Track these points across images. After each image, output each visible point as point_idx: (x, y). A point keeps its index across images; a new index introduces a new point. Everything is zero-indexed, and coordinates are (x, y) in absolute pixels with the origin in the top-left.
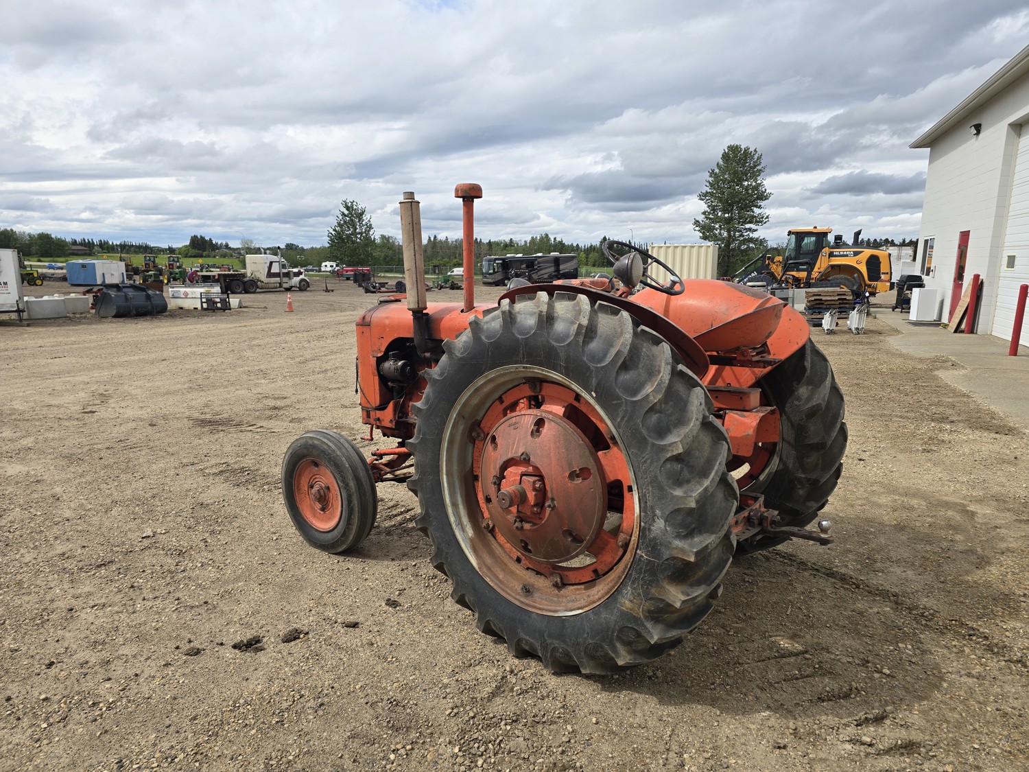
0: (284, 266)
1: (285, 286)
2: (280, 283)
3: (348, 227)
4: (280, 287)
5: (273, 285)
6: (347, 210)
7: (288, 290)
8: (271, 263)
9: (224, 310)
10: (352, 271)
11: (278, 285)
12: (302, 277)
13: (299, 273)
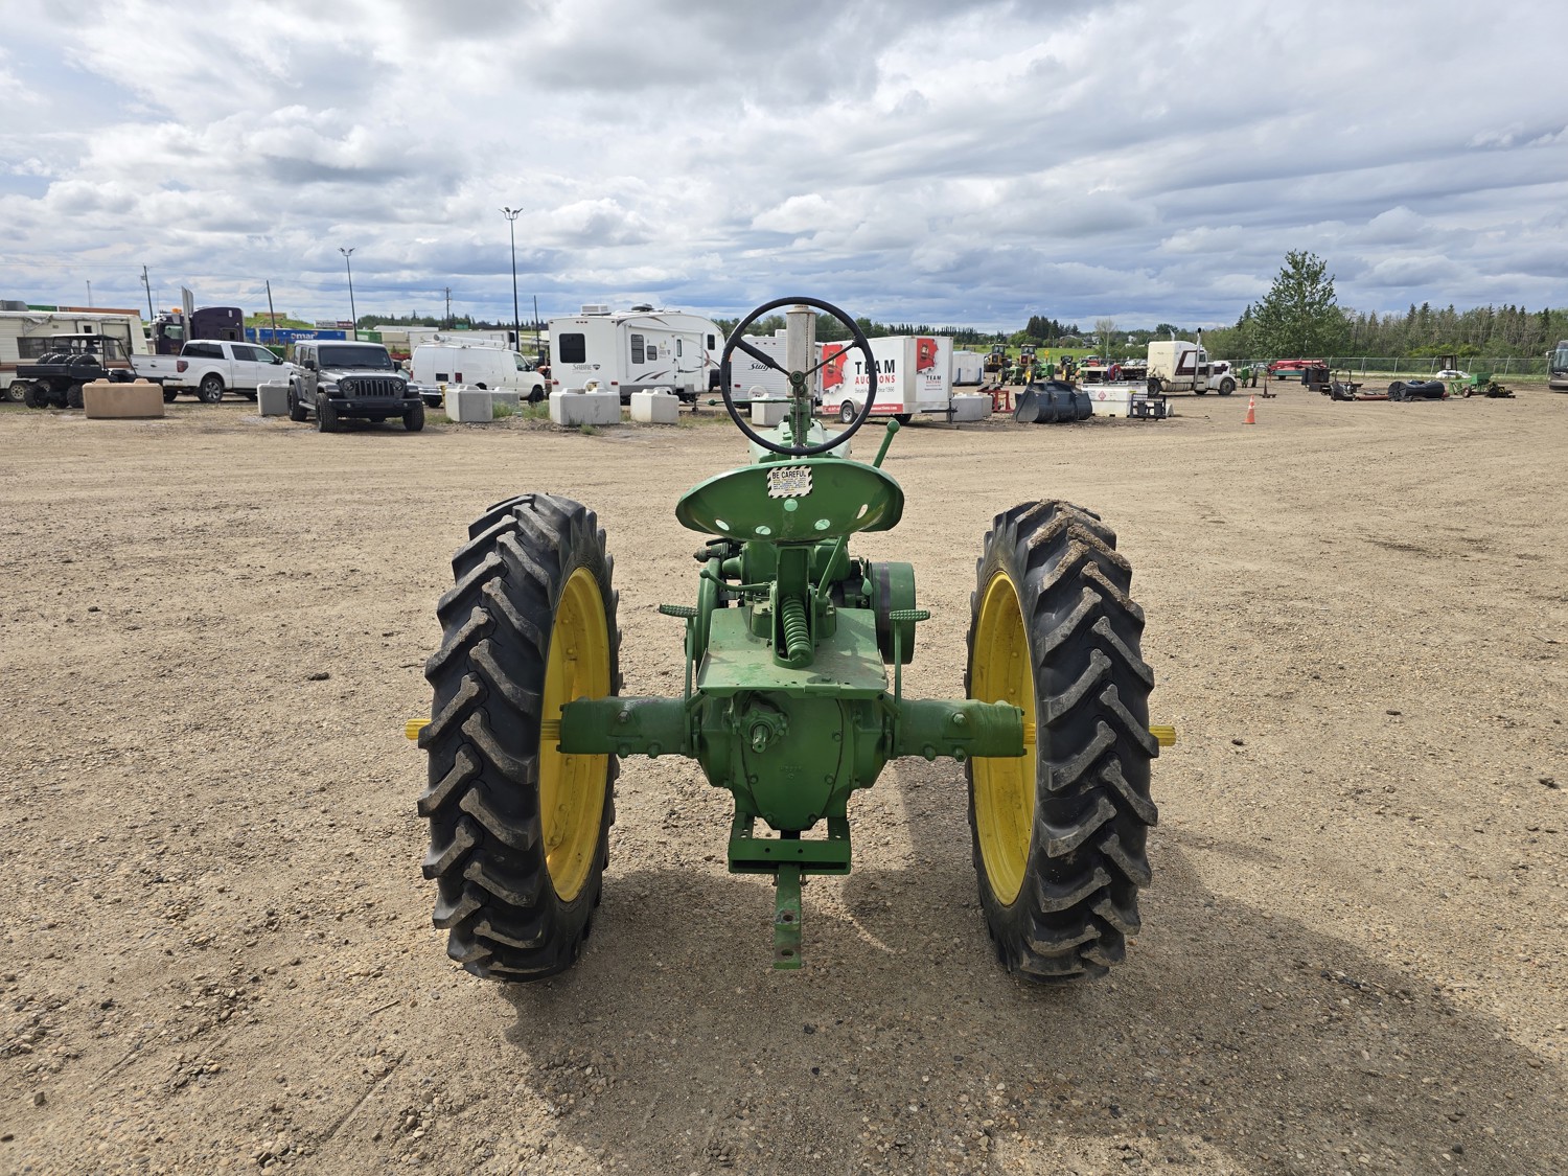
0: (1202, 358)
1: (1200, 387)
2: (1192, 384)
3: (1292, 296)
4: (1191, 389)
5: (1182, 387)
6: (1294, 267)
7: (1201, 393)
8: (1185, 353)
9: (1157, 418)
10: (1292, 365)
11: (1190, 386)
12: (1226, 374)
13: (1224, 368)
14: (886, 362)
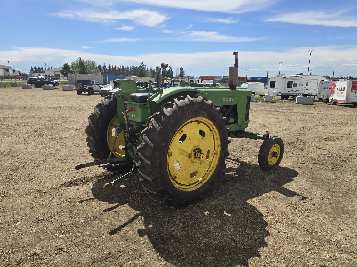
14: (343, 88)
